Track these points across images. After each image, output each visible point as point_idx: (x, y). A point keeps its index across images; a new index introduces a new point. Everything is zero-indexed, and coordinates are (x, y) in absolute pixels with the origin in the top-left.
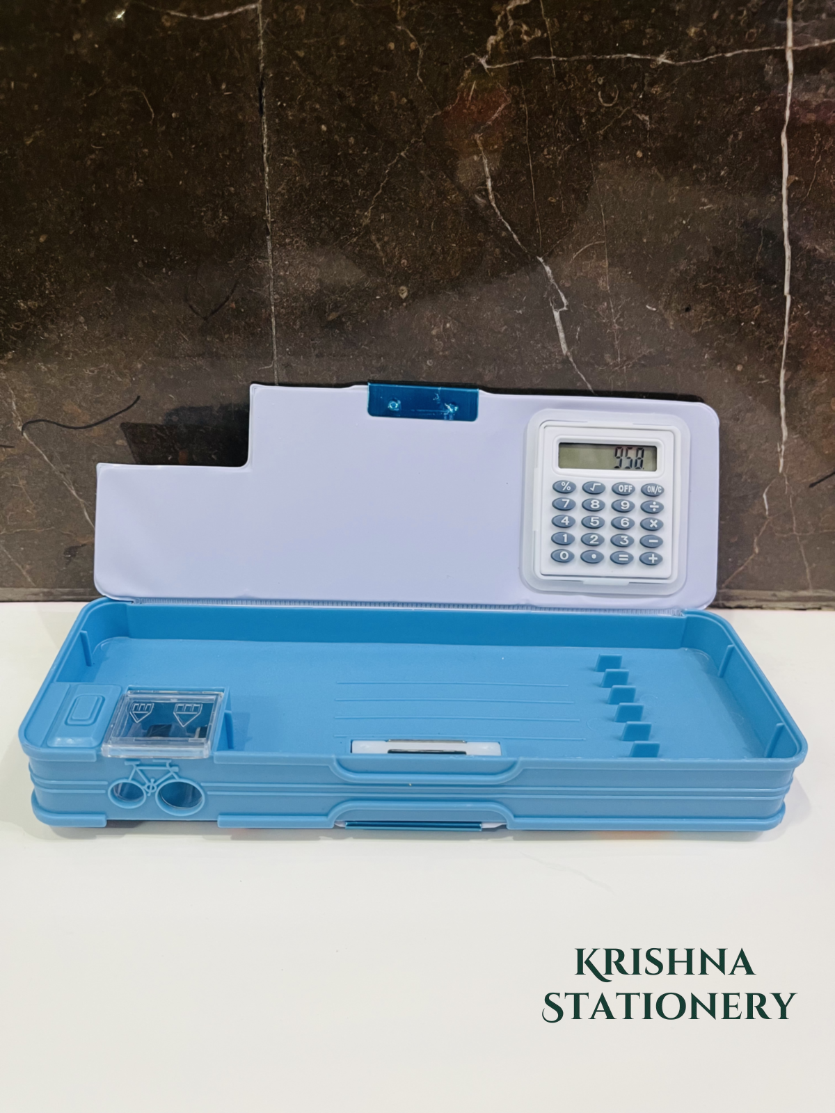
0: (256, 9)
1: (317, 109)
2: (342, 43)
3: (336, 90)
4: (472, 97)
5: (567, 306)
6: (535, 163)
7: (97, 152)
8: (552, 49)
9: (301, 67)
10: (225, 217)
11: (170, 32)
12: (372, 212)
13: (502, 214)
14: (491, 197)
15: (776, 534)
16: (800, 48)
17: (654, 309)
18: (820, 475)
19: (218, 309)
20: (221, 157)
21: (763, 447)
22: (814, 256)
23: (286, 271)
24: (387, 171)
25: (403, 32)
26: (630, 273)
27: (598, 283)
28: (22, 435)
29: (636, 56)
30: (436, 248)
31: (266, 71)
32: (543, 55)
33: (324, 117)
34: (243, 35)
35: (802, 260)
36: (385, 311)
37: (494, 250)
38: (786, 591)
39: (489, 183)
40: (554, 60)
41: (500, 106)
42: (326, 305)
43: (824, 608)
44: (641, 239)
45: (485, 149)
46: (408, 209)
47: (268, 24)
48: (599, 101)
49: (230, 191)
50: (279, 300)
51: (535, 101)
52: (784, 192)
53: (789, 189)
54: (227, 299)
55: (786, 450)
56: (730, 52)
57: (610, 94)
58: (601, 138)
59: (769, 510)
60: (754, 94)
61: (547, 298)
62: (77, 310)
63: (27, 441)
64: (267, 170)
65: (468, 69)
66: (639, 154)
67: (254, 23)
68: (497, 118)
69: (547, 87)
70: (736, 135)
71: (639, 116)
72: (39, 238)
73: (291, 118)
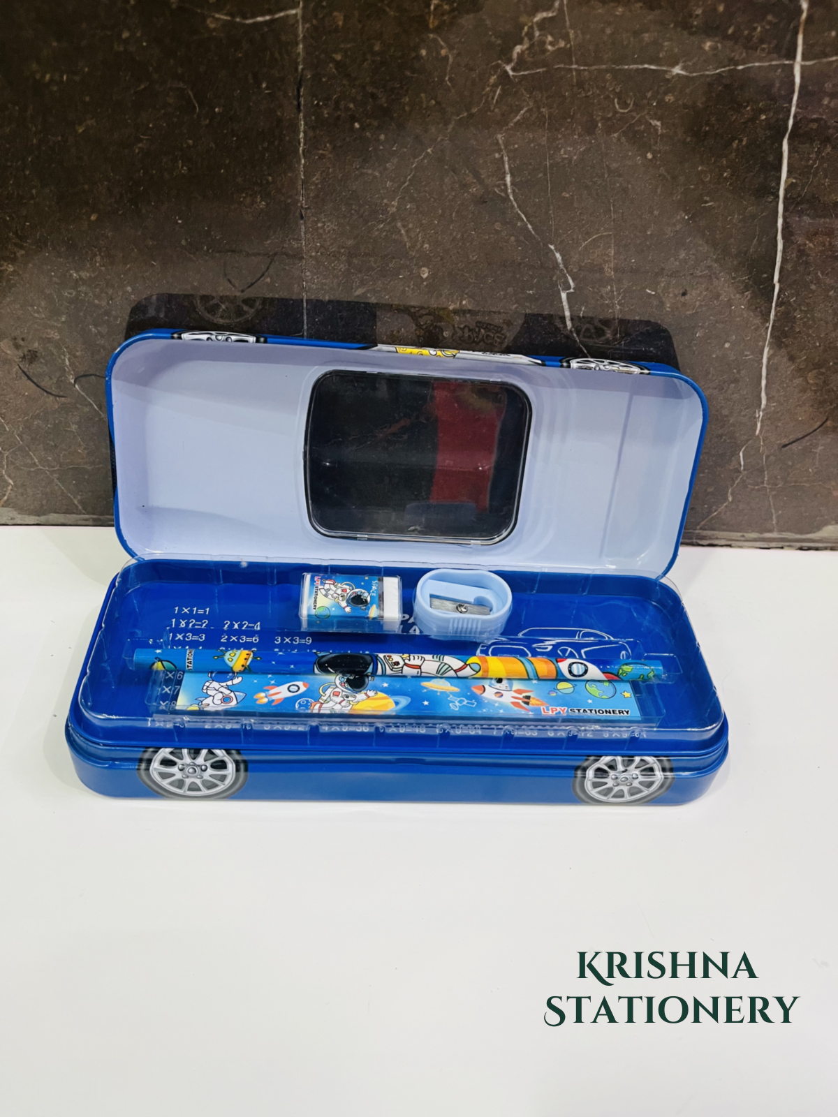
0: (296, 15)
1: (351, 109)
2: (377, 48)
3: (370, 91)
4: (497, 100)
5: (574, 289)
6: (551, 161)
7: (145, 142)
8: (574, 59)
9: (336, 69)
10: (263, 203)
11: (214, 34)
12: (398, 202)
13: (519, 206)
14: (509, 191)
15: (749, 486)
16: (808, 63)
17: (653, 293)
18: (792, 437)
19: (254, 283)
20: (260, 148)
21: (743, 413)
22: (804, 250)
23: (317, 252)
24: (414, 166)
25: (435, 40)
26: (633, 261)
27: (603, 268)
28: (75, 386)
29: (653, 67)
30: (456, 235)
31: (304, 73)
32: (565, 64)
33: (357, 116)
34: (283, 38)
35: (793, 253)
36: (407, 289)
37: (510, 239)
38: (754, 533)
39: (508, 179)
40: (575, 69)
41: (522, 110)
42: (353, 282)
43: (786, 548)
44: (645, 232)
45: (506, 147)
46: (432, 199)
47: (308, 29)
48: (615, 107)
49: (267, 180)
50: (310, 277)
51: (555, 105)
52: (781, 193)
53: (786, 190)
54: (263, 275)
55: (763, 416)
56: (742, 65)
57: (625, 102)
58: (615, 141)
59: (744, 466)
60: (761, 104)
61: (556, 281)
62: (125, 280)
63: (79, 393)
64: (303, 161)
65: (493, 75)
66: (649, 156)
67: (294, 26)
68: (519, 120)
69: (567, 94)
70: (741, 141)
71: (651, 121)
72: (90, 217)
73: (326, 116)
